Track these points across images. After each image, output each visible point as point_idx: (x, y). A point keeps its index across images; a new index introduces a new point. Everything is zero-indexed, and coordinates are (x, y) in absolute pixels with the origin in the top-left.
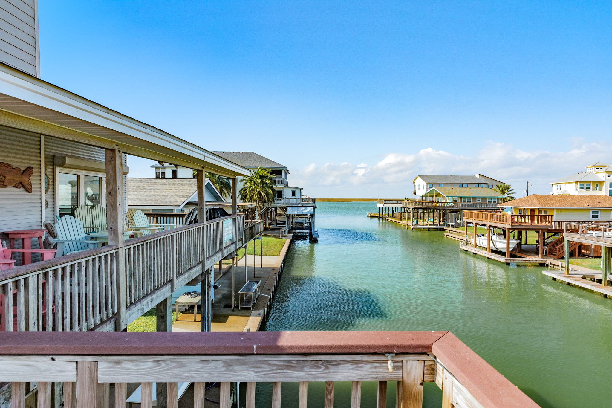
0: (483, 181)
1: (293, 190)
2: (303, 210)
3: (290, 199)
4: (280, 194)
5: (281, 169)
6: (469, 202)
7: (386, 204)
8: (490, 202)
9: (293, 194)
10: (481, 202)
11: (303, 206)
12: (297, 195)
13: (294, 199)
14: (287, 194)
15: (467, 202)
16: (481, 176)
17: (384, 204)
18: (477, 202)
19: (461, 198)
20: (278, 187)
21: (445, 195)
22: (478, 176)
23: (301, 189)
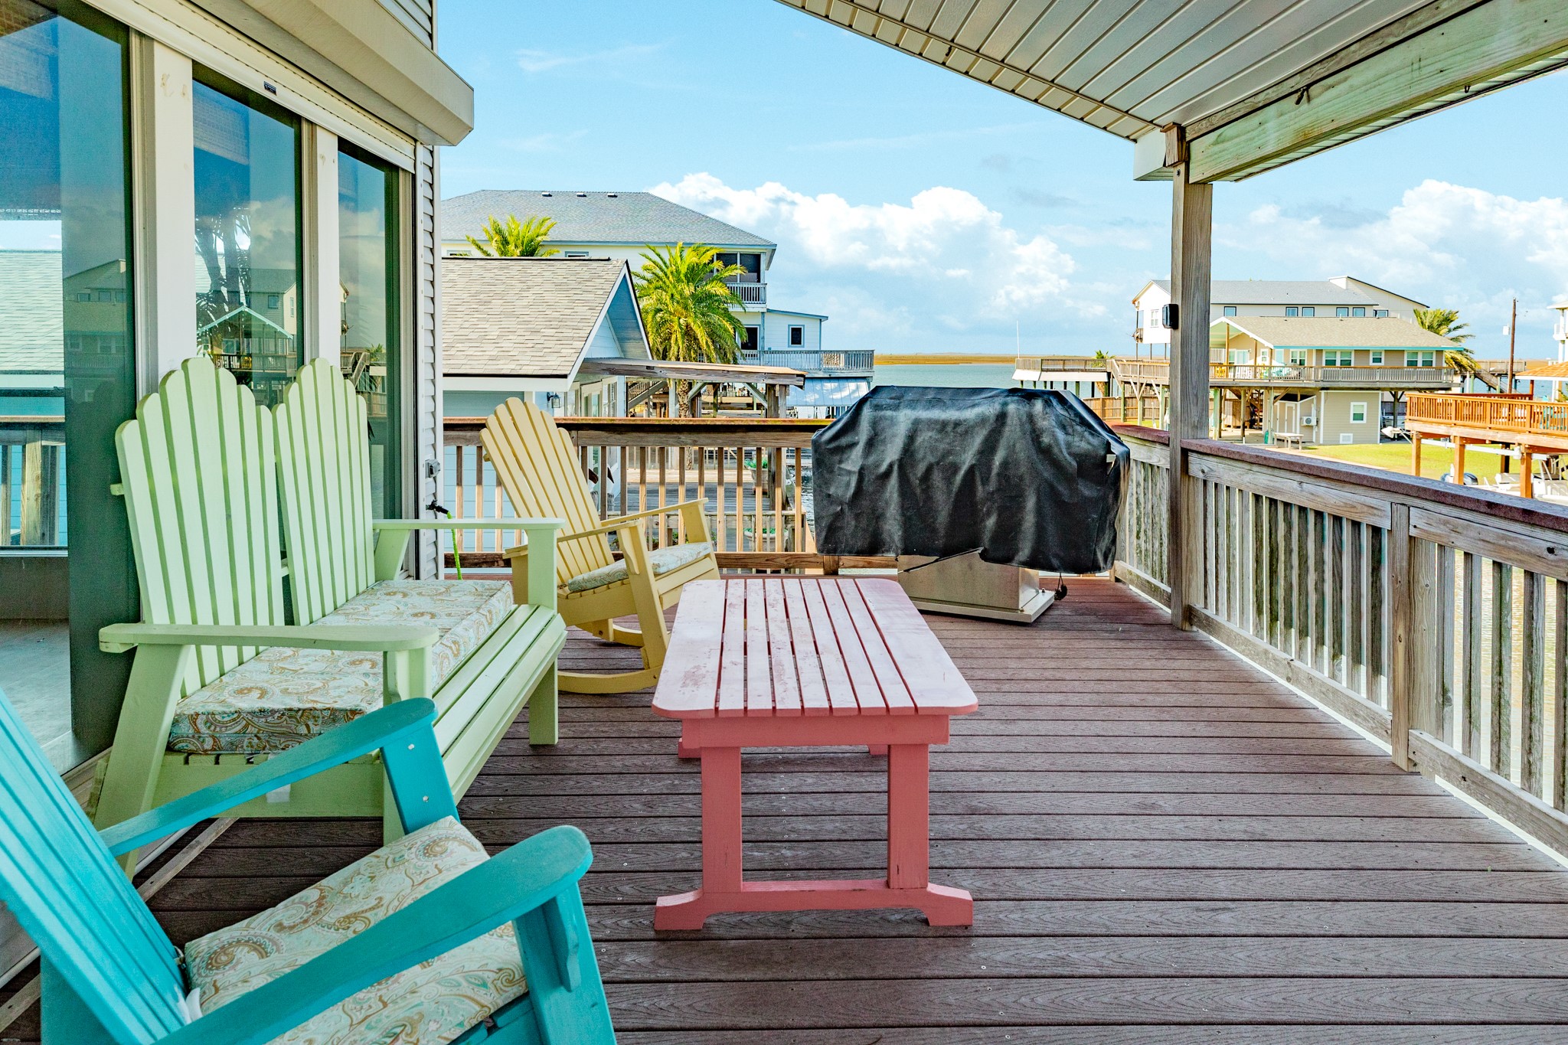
0: (1362, 296)
1: (796, 322)
2: (833, 391)
3: (788, 352)
4: (752, 338)
5: (756, 251)
6: (1346, 363)
7: (1047, 370)
8: (1412, 364)
9: (796, 336)
10: (1382, 364)
11: (830, 379)
12: (809, 341)
13: (801, 352)
14: (775, 336)
15: (1338, 364)
16: (1351, 284)
17: (1042, 370)
18: (1371, 364)
19: (1319, 351)
20: (747, 314)
21: (1267, 340)
22: (1342, 283)
23: (821, 319)
